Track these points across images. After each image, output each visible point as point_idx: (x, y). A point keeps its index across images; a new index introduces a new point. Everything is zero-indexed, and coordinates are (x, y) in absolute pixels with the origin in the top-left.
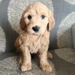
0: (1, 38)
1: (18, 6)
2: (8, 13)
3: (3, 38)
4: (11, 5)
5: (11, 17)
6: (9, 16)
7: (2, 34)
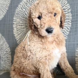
0: (6, 54)
1: (25, 14)
2: (14, 24)
3: (8, 54)
4: (17, 14)
5: (17, 29)
6: (14, 28)
7: (8, 50)
